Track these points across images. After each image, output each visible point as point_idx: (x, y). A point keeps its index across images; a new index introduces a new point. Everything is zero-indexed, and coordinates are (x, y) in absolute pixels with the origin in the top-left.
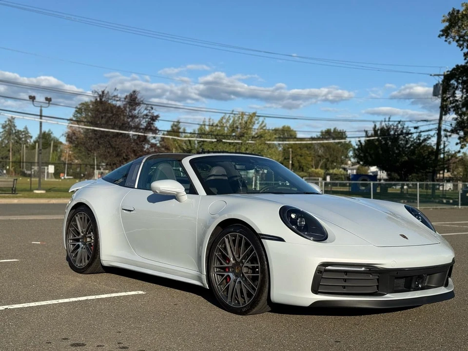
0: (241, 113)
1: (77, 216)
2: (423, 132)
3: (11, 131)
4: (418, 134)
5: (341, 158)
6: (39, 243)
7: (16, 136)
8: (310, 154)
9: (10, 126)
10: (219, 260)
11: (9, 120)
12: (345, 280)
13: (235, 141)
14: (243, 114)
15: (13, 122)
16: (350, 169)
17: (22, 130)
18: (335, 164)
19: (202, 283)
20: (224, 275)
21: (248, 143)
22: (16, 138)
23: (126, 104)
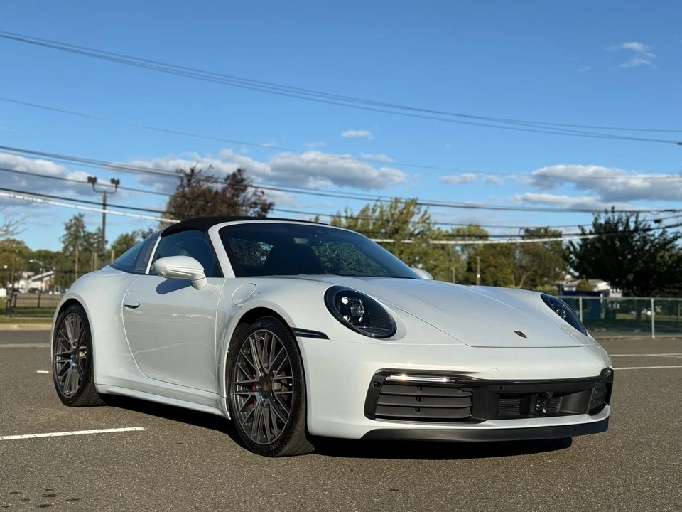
0: (394, 200)
1: (67, 320)
2: (669, 227)
3: (78, 234)
4: (661, 231)
5: (555, 270)
6: (47, 372)
7: (85, 241)
8: (509, 264)
9: (77, 226)
10: (244, 375)
11: (76, 219)
12: (419, 398)
13: (385, 241)
14: (397, 201)
15: (81, 221)
16: (566, 287)
17: (94, 232)
18: (546, 279)
19: (222, 411)
20: (248, 395)
21: (403, 244)
22: (85, 244)
23: (227, 188)
